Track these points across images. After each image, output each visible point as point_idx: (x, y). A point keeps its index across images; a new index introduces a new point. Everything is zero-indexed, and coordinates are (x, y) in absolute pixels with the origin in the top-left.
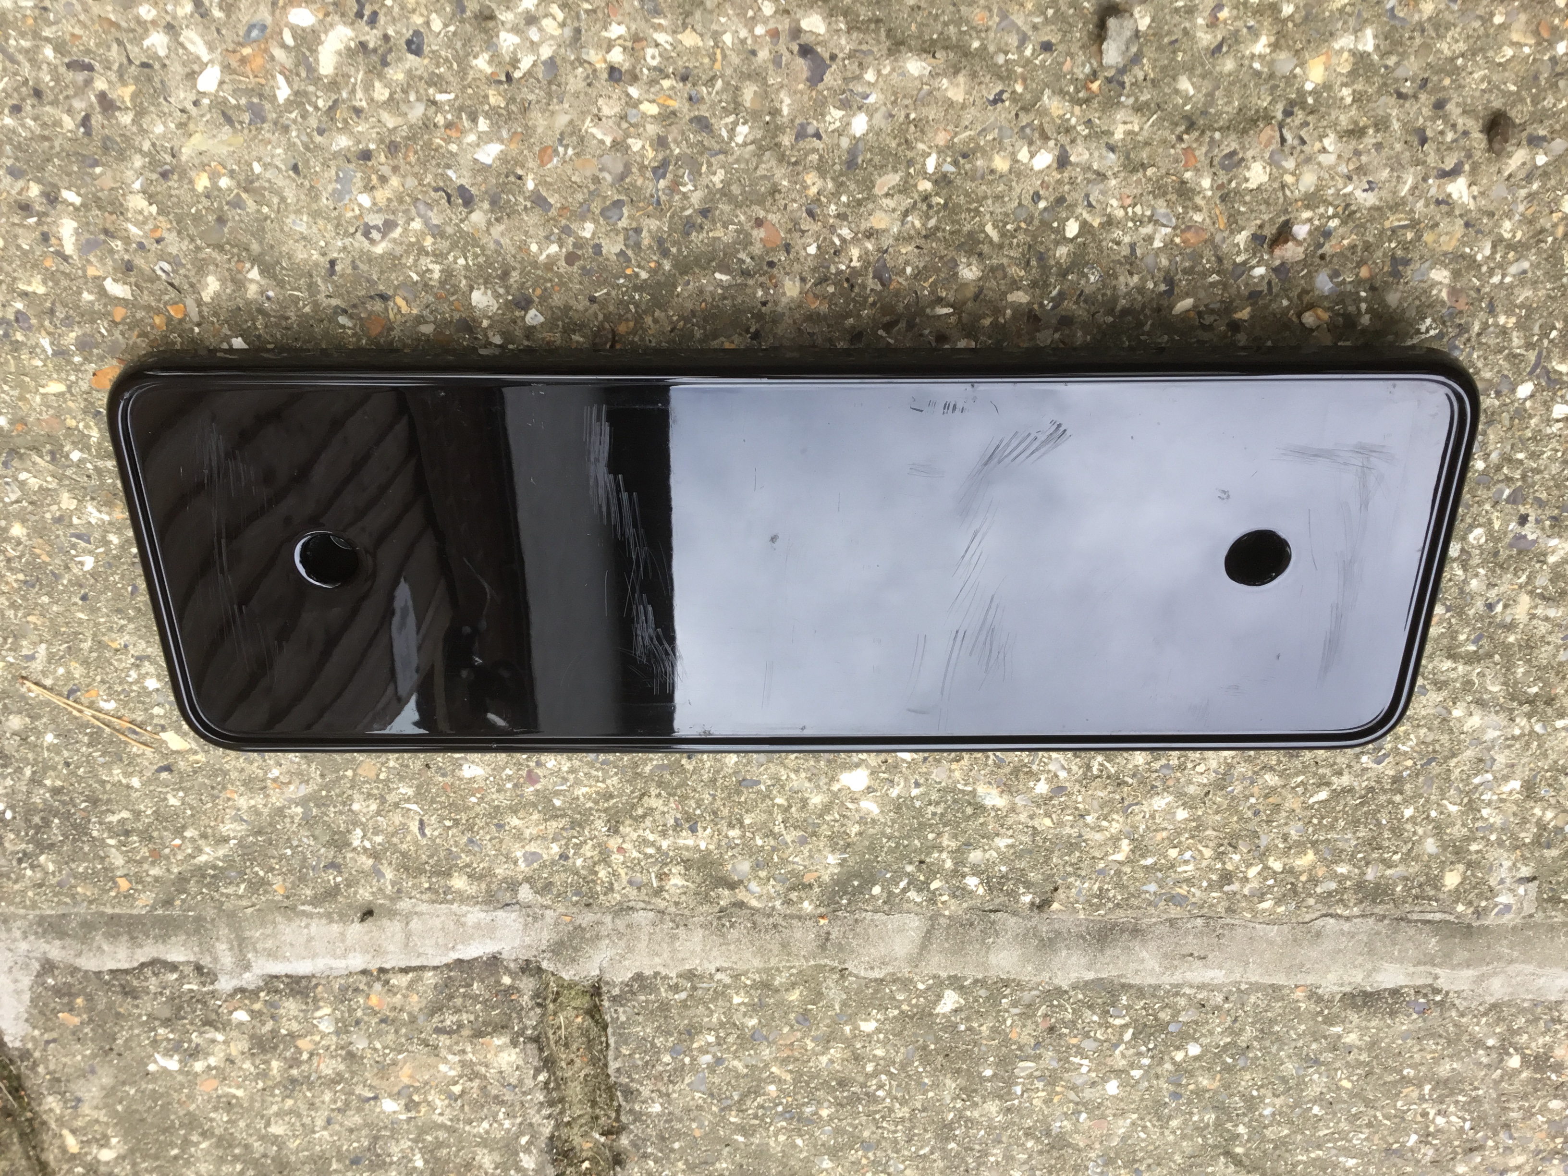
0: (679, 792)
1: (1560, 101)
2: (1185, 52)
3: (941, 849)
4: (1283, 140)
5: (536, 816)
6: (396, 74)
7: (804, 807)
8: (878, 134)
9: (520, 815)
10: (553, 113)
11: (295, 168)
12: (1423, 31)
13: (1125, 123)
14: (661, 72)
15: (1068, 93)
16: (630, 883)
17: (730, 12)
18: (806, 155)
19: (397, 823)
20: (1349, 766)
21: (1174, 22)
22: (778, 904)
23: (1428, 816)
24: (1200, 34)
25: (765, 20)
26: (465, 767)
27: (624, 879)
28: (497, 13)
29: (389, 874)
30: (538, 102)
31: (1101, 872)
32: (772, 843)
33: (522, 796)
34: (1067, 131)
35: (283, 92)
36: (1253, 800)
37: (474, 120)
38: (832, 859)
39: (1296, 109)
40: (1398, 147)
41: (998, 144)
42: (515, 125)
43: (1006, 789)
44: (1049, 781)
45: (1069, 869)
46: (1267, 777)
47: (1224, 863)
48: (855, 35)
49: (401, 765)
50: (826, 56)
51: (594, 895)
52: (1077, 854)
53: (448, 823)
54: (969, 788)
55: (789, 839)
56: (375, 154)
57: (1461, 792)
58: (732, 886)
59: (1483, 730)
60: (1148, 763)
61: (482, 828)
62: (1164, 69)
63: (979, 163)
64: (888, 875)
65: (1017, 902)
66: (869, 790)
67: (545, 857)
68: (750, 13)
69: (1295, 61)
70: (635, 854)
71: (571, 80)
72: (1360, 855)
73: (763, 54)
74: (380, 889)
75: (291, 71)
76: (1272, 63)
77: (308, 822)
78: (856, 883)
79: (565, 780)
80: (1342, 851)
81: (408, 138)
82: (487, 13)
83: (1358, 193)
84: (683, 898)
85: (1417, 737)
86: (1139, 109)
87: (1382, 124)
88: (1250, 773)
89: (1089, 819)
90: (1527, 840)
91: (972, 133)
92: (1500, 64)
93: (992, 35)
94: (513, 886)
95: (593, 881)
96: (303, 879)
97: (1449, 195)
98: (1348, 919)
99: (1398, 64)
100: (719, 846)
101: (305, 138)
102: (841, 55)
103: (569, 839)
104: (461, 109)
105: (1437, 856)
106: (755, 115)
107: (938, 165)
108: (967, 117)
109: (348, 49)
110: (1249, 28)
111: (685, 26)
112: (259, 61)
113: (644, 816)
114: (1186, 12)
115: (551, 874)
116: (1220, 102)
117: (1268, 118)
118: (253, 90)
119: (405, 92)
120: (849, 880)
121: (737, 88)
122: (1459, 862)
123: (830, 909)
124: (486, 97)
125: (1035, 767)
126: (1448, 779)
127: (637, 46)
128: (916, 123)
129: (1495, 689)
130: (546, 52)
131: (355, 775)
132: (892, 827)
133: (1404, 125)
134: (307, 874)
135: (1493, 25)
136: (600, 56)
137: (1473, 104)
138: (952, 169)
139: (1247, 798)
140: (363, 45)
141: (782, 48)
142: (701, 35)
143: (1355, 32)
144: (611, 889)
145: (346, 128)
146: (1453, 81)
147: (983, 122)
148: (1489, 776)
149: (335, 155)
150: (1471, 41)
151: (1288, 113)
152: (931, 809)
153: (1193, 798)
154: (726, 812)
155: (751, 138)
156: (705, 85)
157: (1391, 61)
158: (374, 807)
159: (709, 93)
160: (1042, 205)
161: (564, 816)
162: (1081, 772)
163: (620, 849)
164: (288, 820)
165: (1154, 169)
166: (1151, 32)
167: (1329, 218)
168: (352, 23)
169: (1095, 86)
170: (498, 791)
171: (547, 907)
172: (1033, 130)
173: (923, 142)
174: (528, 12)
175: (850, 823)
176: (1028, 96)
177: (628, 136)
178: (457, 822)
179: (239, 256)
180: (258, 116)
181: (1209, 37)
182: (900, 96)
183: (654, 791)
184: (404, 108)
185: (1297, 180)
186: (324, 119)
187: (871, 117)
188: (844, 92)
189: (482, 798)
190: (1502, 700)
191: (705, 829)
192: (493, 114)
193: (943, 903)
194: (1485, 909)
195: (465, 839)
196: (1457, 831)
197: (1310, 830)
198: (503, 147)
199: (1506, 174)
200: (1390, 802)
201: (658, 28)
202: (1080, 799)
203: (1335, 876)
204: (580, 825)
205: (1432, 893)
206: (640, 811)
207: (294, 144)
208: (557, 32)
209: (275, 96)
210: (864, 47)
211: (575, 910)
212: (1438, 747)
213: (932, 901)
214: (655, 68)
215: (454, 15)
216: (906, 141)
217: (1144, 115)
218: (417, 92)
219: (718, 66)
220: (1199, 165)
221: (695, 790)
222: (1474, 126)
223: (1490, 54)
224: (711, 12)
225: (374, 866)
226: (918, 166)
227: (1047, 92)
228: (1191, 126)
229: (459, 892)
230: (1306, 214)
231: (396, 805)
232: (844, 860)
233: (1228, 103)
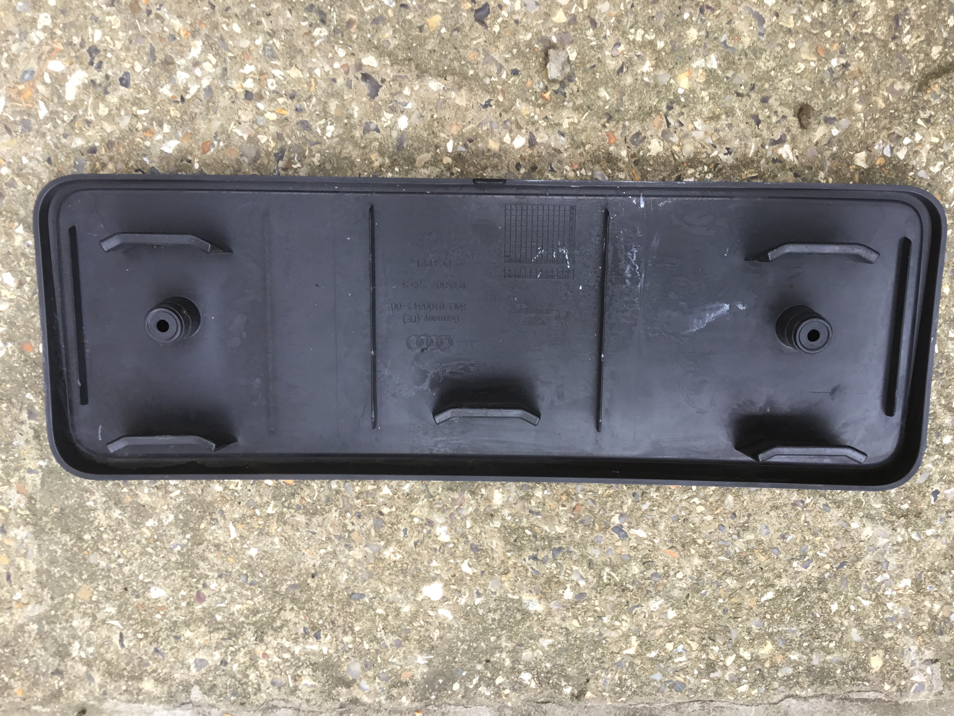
0: (306, 606)
1: (840, 95)
2: (600, 73)
3: (500, 649)
4: (668, 124)
5: (203, 629)
6: (113, 99)
7: (398, 615)
8: (415, 129)
9: (192, 628)
10: (210, 120)
11: (49, 160)
12: (746, 55)
13: (568, 118)
14: (277, 93)
15: (531, 101)
16: (273, 683)
17: (318, 55)
18: (371, 142)
19: (104, 636)
20: (785, 571)
21: (591, 54)
22: (383, 698)
23: (849, 610)
24: (608, 61)
25: (340, 60)
26: (152, 589)
27: (268, 680)
28: (175, 60)
29: (98, 679)
30: (201, 113)
31: (619, 664)
32: (376, 647)
33: (193, 613)
34: (533, 123)
35: (43, 112)
36: (721, 601)
37: (161, 125)
38: (421, 660)
39: (674, 105)
40: (742, 126)
41: (490, 133)
42: (186, 128)
43: (544, 596)
44: (573, 589)
45: (596, 663)
46: (728, 581)
47: (708, 654)
48: (395, 67)
49: (108, 589)
50: (379, 80)
51: (246, 696)
52: (601, 650)
53: (140, 636)
54: (516, 597)
55: (388, 643)
56: (98, 149)
57: (869, 589)
58: (348, 685)
59: (875, 538)
60: (642, 572)
61: (164, 640)
62: (589, 84)
63: (480, 145)
64: (464, 674)
65: (561, 693)
66: (445, 599)
67: (210, 663)
68: (330, 55)
69: (669, 76)
70: (276, 659)
71: (221, 99)
72: (805, 644)
73: (340, 81)
74: (91, 692)
75: (48, 99)
76: (655, 77)
77: (41, 636)
78: (441, 681)
79: (224, 598)
80: (791, 641)
81: (119, 138)
82: (169, 61)
83: (721, 156)
84: (313, 696)
85: (830, 545)
86: (577, 109)
87: (730, 112)
88: (715, 578)
89: (606, 620)
90: (925, 628)
91: (473, 126)
92: (798, 74)
93: (480, 66)
94: (187, 688)
95: (246, 683)
96: (35, 684)
97: (781, 156)
98: (805, 699)
99: (734, 75)
100: (337, 651)
101: (55, 140)
102: (388, 80)
103: (227, 648)
104: (153, 119)
105: (862, 644)
106: (337, 119)
107: (454, 148)
108: (470, 115)
109: (84, 84)
110: (638, 56)
111: (291, 65)
112: (29, 93)
113: (281, 627)
114: (598, 48)
115: (215, 678)
116: (627, 103)
117: (658, 111)
118: (24, 111)
119: (118, 109)
120: (435, 679)
121: (325, 103)
122: (879, 648)
123: (423, 704)
124: (168, 111)
125: (562, 578)
126: (857, 579)
127: (262, 78)
128: (438, 120)
129: (878, 506)
130: (205, 83)
131: (75, 597)
132: (463, 632)
133: (744, 113)
134: (39, 679)
135: (788, 49)
136: (239, 85)
137: (785, 99)
138: (464, 149)
139: (716, 599)
140: (93, 82)
141: (351, 76)
142: (301, 71)
143: (704, 56)
144: (259, 690)
145: (81, 134)
146: (770, 85)
147: (480, 119)
148: (887, 576)
149: (74, 151)
150: (777, 60)
151: (670, 108)
152: (491, 615)
153: (678, 600)
154: (340, 622)
155: (336, 133)
156: (305, 101)
157: (730, 74)
158: (88, 623)
159: (308, 106)
160: (523, 171)
161: (223, 628)
162: (595, 581)
163: (265, 655)
164: (26, 635)
165: (590, 145)
166: (578, 61)
167: (706, 173)
168: (87, 69)
169: (547, 95)
170: (176, 609)
171: (213, 706)
172: (511, 123)
173: (444, 132)
174: (194, 59)
175: (432, 628)
176: (507, 103)
177: (258, 133)
178: (146, 635)
179: (11, 218)
180: (27, 126)
181: (614, 63)
182: (426, 104)
183: (288, 606)
184: (117, 119)
185: (681, 149)
186: (68, 128)
187: (409, 117)
188: (391, 102)
189: (164, 615)
190: (884, 515)
191: (326, 636)
192: (172, 121)
193: (507, 696)
194: (905, 687)
195: (152, 649)
196: (872, 622)
197: (766, 624)
198: (179, 142)
199: (815, 141)
200: (820, 599)
201: (275, 67)
202: (597, 603)
203: (790, 662)
204: (235, 636)
205: (863, 675)
206: (278, 623)
207: (49, 144)
208: (212, 70)
209: (37, 115)
210: (402, 74)
211: (233, 708)
212: (846, 554)
213: (498, 694)
214: (274, 92)
215: (149, 62)
216: (433, 132)
217: (580, 113)
218: (126, 109)
219: (313, 89)
220: (617, 142)
221: (318, 604)
222: (789, 113)
223: (791, 68)
224: (307, 56)
225: (87, 672)
226: (442, 148)
227: (518, 101)
228: (610, 118)
229: (148, 693)
230: (691, 171)
231: (104, 622)
232: (430, 661)
233: (631, 104)
